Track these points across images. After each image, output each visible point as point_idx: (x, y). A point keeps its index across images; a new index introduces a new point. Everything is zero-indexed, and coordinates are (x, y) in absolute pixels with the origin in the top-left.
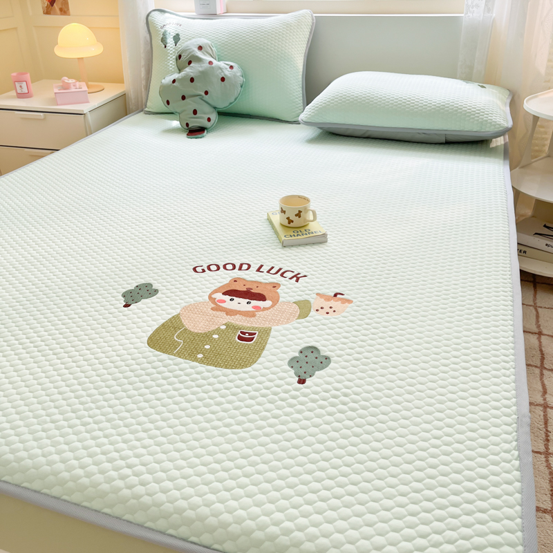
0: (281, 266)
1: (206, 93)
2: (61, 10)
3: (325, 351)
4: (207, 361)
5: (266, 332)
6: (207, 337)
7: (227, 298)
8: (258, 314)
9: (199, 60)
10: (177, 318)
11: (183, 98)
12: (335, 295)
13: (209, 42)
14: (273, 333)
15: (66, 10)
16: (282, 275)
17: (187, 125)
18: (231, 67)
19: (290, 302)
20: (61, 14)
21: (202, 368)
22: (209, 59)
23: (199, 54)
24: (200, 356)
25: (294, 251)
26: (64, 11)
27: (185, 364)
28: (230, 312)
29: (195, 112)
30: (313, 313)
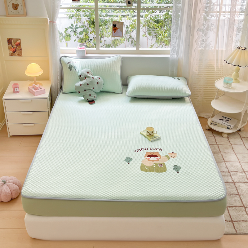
0: (155, 147)
1: (93, 88)
2: (18, 54)
3: (178, 166)
4: (157, 172)
5: (164, 164)
6: (152, 167)
7: (149, 157)
8: (159, 160)
9: (89, 77)
10: (142, 164)
11: (85, 90)
12: (172, 153)
13: (90, 70)
14: (165, 164)
16: (157, 149)
17: (88, 99)
18: (99, 78)
19: (163, 156)
20: (18, 56)
21: (157, 173)
22: (92, 76)
23: (88, 75)
24: (155, 171)
25: (154, 143)
26: (20, 55)
27: (153, 173)
28: (153, 161)
29: (90, 95)
30: (170, 158)
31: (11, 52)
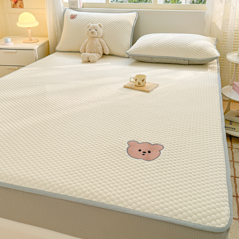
2: (20, 6)
15: (22, 6)
20: (20, 8)
26: (21, 6)
31: (13, 3)
